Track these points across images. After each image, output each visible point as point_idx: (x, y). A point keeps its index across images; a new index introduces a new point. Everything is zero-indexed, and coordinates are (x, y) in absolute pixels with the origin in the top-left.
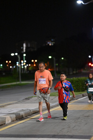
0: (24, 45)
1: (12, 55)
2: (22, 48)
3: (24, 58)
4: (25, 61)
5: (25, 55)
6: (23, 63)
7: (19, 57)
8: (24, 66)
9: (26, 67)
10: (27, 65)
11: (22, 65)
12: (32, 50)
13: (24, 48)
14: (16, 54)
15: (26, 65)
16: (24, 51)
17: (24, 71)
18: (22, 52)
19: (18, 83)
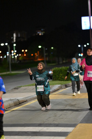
0: (15, 35)
1: (2, 45)
2: (12, 38)
3: (14, 48)
4: (16, 51)
5: (15, 45)
6: (13, 53)
7: (9, 47)
8: (14, 56)
9: (16, 57)
10: (18, 55)
11: (13, 55)
12: (22, 40)
13: (15, 38)
14: (6, 44)
15: (16, 55)
16: (15, 41)
17: (14, 61)
18: (13, 42)
19: (8, 73)
